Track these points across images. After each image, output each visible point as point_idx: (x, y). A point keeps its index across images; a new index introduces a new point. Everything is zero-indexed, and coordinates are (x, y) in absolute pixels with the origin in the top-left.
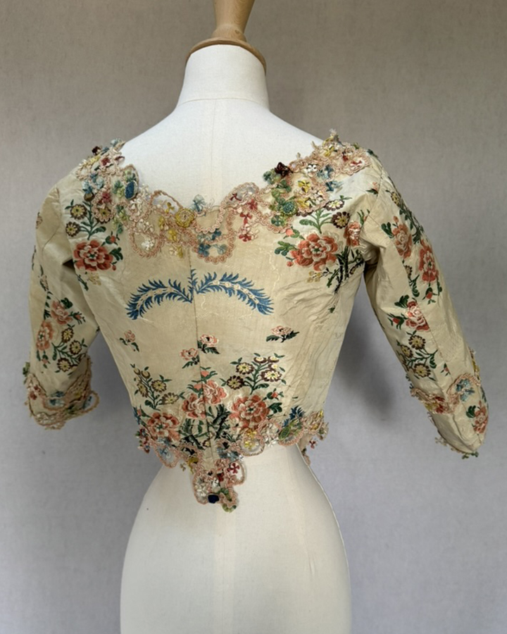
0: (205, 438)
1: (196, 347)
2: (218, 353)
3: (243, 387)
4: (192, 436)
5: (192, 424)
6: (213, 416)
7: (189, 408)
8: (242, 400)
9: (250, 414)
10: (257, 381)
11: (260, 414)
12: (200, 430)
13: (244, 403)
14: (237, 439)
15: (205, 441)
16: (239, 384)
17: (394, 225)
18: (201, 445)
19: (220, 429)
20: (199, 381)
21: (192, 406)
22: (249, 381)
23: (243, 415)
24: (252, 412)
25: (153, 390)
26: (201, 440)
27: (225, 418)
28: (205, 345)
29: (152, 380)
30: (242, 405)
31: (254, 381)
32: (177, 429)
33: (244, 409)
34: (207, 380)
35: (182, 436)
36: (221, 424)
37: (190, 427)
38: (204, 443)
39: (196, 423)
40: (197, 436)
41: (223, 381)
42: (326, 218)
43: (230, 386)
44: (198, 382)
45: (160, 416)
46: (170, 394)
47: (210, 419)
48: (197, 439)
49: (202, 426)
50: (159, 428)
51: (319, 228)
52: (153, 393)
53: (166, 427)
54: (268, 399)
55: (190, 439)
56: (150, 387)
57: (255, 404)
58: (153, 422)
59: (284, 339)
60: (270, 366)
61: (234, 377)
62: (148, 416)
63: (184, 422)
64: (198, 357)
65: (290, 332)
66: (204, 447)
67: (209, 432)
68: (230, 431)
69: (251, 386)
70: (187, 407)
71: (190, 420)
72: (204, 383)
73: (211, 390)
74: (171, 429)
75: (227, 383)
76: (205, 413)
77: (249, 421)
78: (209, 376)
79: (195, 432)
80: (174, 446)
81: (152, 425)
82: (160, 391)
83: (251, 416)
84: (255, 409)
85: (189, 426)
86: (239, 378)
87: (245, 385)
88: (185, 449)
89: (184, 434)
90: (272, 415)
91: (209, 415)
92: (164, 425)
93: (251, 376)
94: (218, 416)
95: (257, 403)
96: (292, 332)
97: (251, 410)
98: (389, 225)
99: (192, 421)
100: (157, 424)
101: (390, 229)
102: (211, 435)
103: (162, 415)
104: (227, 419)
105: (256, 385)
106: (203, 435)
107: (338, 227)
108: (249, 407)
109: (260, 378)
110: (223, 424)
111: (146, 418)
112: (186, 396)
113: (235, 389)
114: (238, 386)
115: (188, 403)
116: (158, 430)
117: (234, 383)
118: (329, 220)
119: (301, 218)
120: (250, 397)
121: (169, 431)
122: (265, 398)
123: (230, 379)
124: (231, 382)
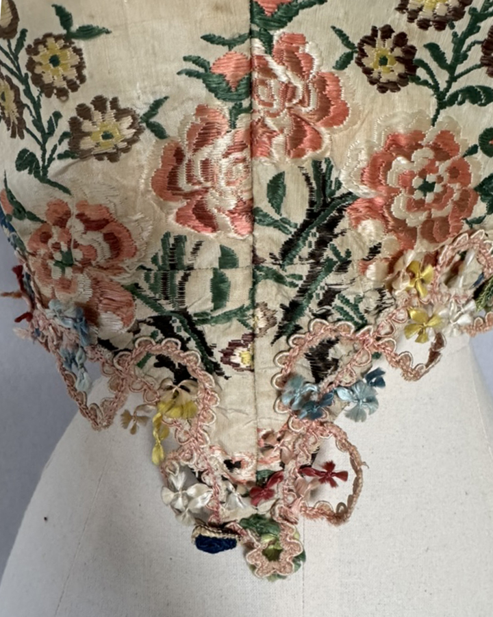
0: (235, 331)
3: (411, 85)
4: (184, 314)
5: (187, 261)
7: (183, 183)
8: (403, 142)
9: (420, 205)
10: (460, 69)
11: (449, 207)
12: (219, 291)
13: (408, 157)
15: (234, 345)
16: (400, 68)
18: (217, 356)
20: (241, 39)
21: (198, 172)
22: (433, 65)
23: (398, 208)
24: (429, 197)
25: (35, 91)
26: (218, 336)
29: (29, 41)
30: (401, 161)
31: (451, 69)
32: (126, 279)
33: (405, 181)
34: (277, 34)
35: (144, 312)
37: (179, 275)
38: (227, 354)
39: (208, 259)
40: (204, 318)
41: (346, 41)
43: (368, 72)
44: (230, 44)
45: (68, 214)
46: (100, 103)
48: (205, 328)
49: (228, 273)
50: (62, 265)
52: (37, 106)
53: (86, 263)
54: (480, 155)
55: (176, 324)
56: (24, 80)
57: (443, 167)
58: (45, 237)
61: (387, 31)
62: (33, 217)
63: (157, 249)
66: (226, 369)
67: (254, 305)
70: (173, 178)
71: (180, 240)
72: (257, 43)
74: (102, 275)
75: (355, 53)
76: (252, 213)
77: (412, 232)
79: (198, 298)
80: (107, 344)
81: (42, 251)
82: (62, 93)
83: (423, 217)
84: (438, 188)
85: (174, 267)
86: (402, 39)
87: (417, 80)
88: (153, 360)
89: (152, 303)
90: (480, 221)
92: (78, 255)
95: (448, 163)
97: (426, 187)
99: (189, 247)
100: (57, 247)
102: (262, 324)
103: (75, 211)
104: (343, 224)
105: (455, 87)
106: (228, 317)
108: (423, 174)
111: (27, 222)
112: (170, 119)
113: (383, 89)
114: (393, 77)
115: (179, 155)
116: (56, 273)
117: (383, 61)
120: (430, 134)
121: (96, 283)
122: (473, 150)
123: (370, 40)
124: (372, 54)
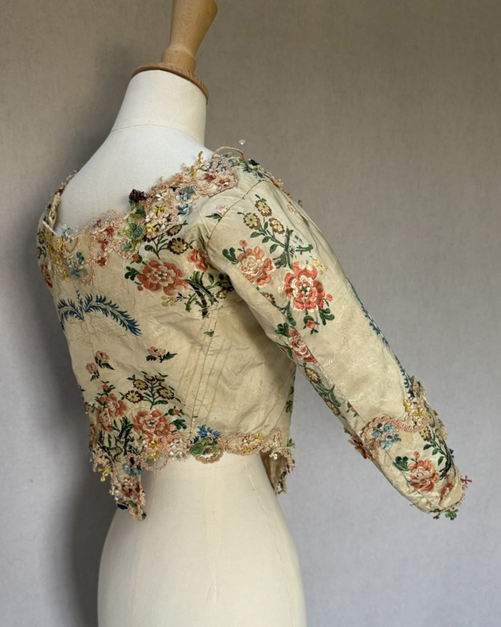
0: (115, 452)
1: (95, 362)
2: (112, 369)
3: (142, 401)
4: (106, 447)
5: (103, 435)
6: (118, 430)
9: (151, 428)
10: (155, 397)
11: (162, 428)
14: (142, 451)
15: (115, 455)
16: (138, 398)
17: (240, 250)
19: (126, 443)
20: (103, 394)
22: (148, 397)
23: (145, 428)
24: (154, 426)
26: (112, 453)
27: (129, 430)
28: (100, 361)
31: (153, 397)
33: (145, 422)
34: (108, 394)
36: (126, 437)
37: (102, 439)
38: (115, 457)
39: (106, 436)
40: (109, 448)
41: (122, 394)
42: (163, 244)
43: (129, 400)
44: (101, 395)
47: (116, 433)
48: (110, 451)
49: (111, 440)
51: (157, 253)
54: (169, 415)
57: (156, 419)
59: (162, 360)
60: (160, 384)
61: (132, 392)
64: (97, 371)
65: (166, 353)
67: (117, 447)
68: (136, 444)
69: (150, 401)
71: (101, 431)
72: (106, 396)
73: (114, 404)
75: (125, 396)
78: (109, 390)
83: (153, 430)
84: (156, 424)
85: (101, 437)
86: (137, 392)
87: (144, 400)
90: (175, 431)
91: (115, 429)
93: (147, 392)
94: (123, 429)
95: (158, 418)
96: (168, 353)
97: (152, 424)
98: (232, 250)
99: (103, 432)
101: (234, 255)
102: (120, 451)
104: (131, 431)
105: (156, 401)
107: (174, 253)
108: (150, 420)
109: (157, 395)
110: (128, 437)
113: (134, 403)
114: (137, 400)
117: (133, 397)
118: (166, 246)
119: (147, 243)
120: (151, 412)
122: (166, 414)
123: (129, 393)
124: (130, 397)
